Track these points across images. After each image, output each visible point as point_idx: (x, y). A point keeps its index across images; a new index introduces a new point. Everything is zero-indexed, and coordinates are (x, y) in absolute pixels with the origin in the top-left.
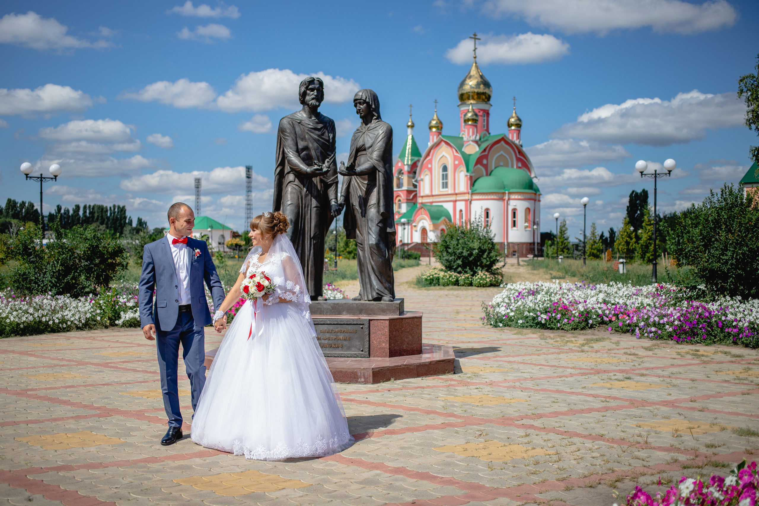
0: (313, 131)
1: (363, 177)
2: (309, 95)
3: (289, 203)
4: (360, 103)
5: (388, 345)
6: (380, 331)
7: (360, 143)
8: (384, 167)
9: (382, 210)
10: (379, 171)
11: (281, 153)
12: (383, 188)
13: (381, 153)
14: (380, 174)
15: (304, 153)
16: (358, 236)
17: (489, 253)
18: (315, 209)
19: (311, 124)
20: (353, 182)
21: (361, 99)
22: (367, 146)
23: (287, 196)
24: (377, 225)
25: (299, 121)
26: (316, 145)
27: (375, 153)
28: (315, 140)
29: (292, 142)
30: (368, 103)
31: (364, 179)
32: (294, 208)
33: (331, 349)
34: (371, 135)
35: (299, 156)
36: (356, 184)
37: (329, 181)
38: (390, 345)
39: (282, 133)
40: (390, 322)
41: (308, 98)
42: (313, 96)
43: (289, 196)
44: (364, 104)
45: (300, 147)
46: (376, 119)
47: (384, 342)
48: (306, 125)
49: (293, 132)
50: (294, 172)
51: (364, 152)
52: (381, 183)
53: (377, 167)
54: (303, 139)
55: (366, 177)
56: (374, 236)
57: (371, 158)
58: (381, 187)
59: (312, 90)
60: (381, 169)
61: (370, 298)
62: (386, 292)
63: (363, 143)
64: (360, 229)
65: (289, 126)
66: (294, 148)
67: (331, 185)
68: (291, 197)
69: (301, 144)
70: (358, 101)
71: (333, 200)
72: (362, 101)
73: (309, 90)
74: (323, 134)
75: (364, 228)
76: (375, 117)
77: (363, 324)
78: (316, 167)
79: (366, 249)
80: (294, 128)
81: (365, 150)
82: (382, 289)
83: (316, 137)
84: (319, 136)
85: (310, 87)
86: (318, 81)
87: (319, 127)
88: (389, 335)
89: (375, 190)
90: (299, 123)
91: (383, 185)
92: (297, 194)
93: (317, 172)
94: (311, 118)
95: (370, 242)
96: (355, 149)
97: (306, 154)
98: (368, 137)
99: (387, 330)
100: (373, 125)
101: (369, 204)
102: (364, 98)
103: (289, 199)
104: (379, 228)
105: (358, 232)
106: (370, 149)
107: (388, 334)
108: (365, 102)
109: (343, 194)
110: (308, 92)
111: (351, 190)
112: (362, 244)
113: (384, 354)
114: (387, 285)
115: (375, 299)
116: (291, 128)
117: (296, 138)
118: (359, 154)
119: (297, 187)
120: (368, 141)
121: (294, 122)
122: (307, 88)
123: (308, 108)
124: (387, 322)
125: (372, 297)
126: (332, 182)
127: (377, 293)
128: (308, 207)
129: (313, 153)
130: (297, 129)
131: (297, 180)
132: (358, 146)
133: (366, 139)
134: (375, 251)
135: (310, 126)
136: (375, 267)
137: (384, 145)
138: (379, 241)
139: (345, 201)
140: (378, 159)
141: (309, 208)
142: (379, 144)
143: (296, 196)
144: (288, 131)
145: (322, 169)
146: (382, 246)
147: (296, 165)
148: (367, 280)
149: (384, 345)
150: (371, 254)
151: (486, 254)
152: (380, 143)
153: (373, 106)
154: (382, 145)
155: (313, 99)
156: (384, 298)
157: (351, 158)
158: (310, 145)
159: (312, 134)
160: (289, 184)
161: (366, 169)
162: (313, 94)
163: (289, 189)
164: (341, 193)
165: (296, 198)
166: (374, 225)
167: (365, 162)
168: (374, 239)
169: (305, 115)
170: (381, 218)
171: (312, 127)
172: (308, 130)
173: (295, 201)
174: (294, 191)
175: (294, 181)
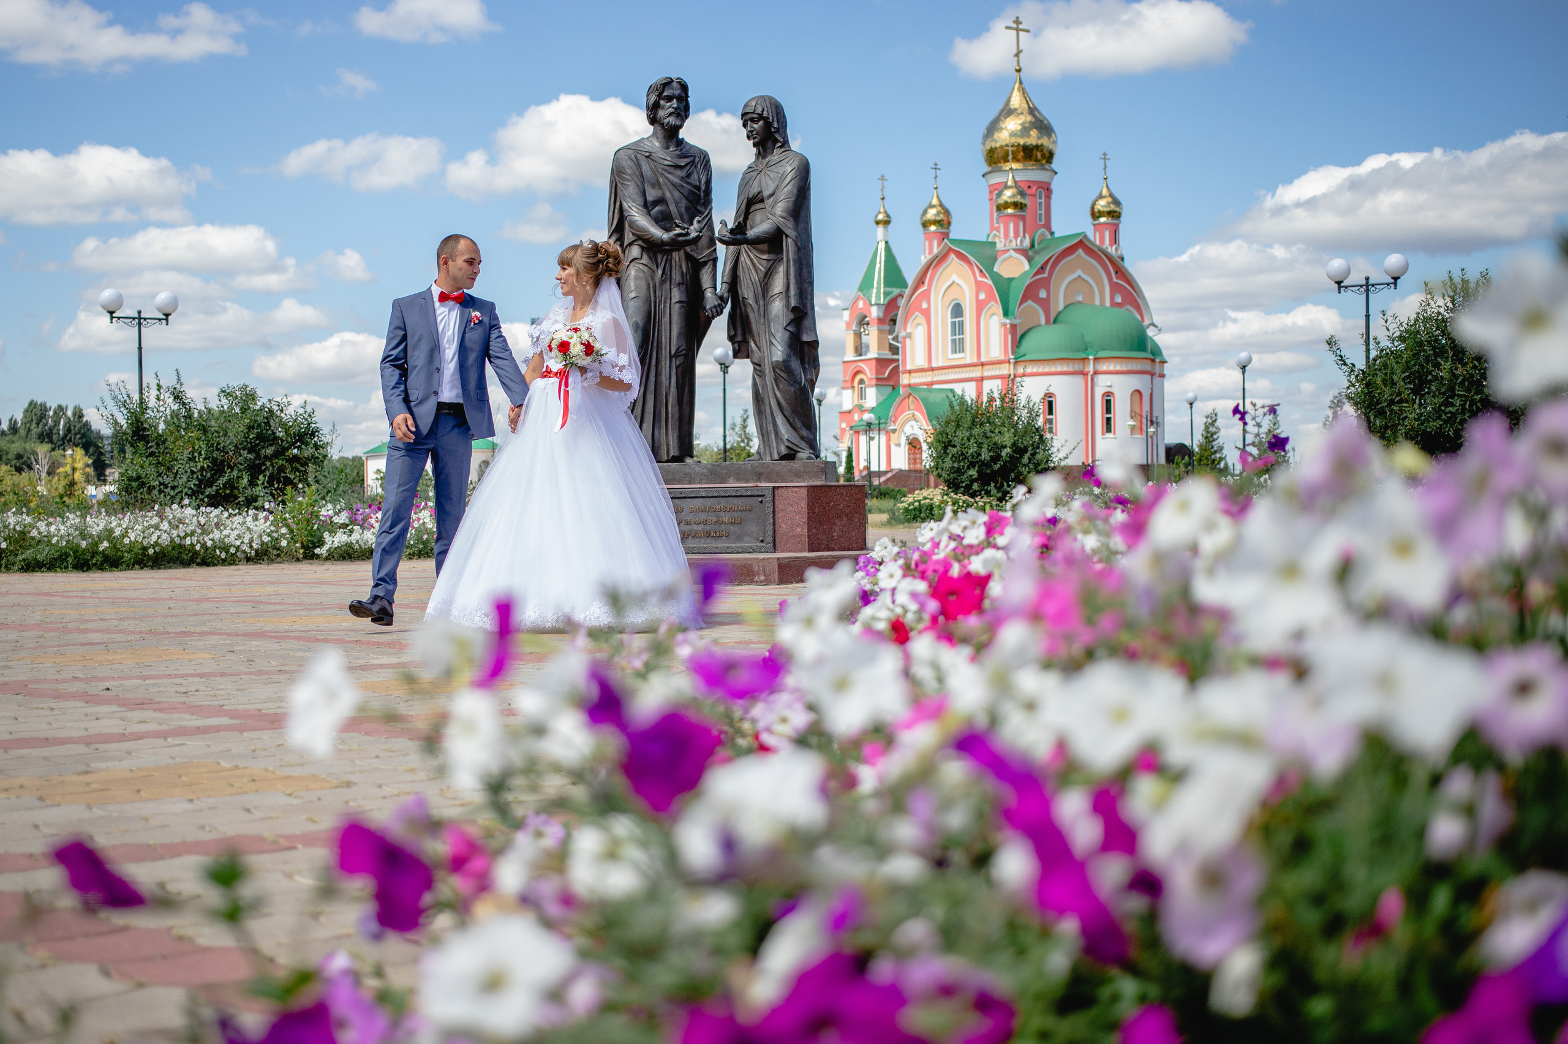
0: (672, 170)
1: (761, 247)
2: (663, 108)
3: (633, 295)
4: (752, 120)
5: (806, 530)
6: (792, 506)
7: (754, 190)
8: (796, 229)
9: (793, 303)
10: (787, 236)
11: (616, 210)
12: (794, 264)
13: (791, 204)
14: (790, 240)
15: (657, 208)
16: (752, 351)
17: (1033, 455)
18: (678, 306)
19: (669, 159)
20: (742, 259)
21: (753, 113)
22: (766, 193)
23: (629, 284)
24: (785, 329)
25: (647, 154)
26: (677, 194)
27: (779, 205)
28: (674, 185)
29: (637, 190)
30: (766, 119)
31: (762, 252)
32: (641, 304)
33: (708, 540)
34: (772, 175)
35: (649, 214)
36: (748, 262)
37: (702, 255)
38: (809, 530)
39: (619, 176)
40: (808, 491)
41: (661, 113)
42: (671, 110)
43: (632, 284)
44: (759, 121)
45: (650, 198)
46: (781, 147)
47: (798, 525)
48: (659, 160)
49: (638, 173)
50: (640, 242)
51: (760, 206)
52: (791, 256)
53: (784, 229)
54: (656, 185)
55: (765, 246)
56: (780, 348)
57: (773, 215)
58: (791, 263)
59: (669, 99)
60: (790, 232)
61: (776, 456)
62: (803, 444)
63: (759, 190)
64: (757, 339)
65: (630, 163)
66: (640, 201)
67: (705, 263)
68: (636, 285)
69: (652, 195)
70: (749, 116)
71: (709, 290)
72: (756, 116)
73: (663, 99)
74: (689, 176)
75: (763, 336)
76: (780, 144)
77: (763, 496)
78: (678, 231)
79: (767, 371)
80: (639, 165)
81: (762, 201)
82: (796, 440)
83: (677, 180)
84: (682, 179)
85: (665, 94)
86: (679, 82)
87: (683, 164)
88: (809, 513)
89: (781, 269)
90: (647, 157)
91: (794, 260)
92: (646, 279)
93: (681, 239)
94: (667, 148)
95: (775, 359)
96: (745, 200)
97: (661, 212)
98: (767, 177)
99: (804, 504)
100: (776, 157)
101: (770, 294)
102: (759, 111)
103: (633, 288)
104: (788, 334)
105: (752, 344)
106: (771, 199)
107: (805, 510)
108: (761, 117)
109: (725, 279)
110: (662, 102)
111: (740, 272)
112: (760, 365)
113: (800, 546)
114: (804, 433)
115: (783, 458)
116: (634, 167)
117: (643, 183)
118: (752, 209)
119: (645, 269)
120: (767, 184)
121: (639, 156)
122: (660, 96)
123: (662, 131)
124: (804, 491)
125: (779, 454)
126: (706, 259)
127: (787, 447)
128: (665, 303)
129: (673, 208)
130: (646, 168)
131: (645, 256)
132: (751, 196)
133: (763, 182)
134: (782, 374)
135: (666, 163)
136: (782, 401)
137: (795, 191)
138: (789, 356)
139: (729, 291)
140: (784, 215)
141: (668, 305)
142: (786, 189)
143: (644, 285)
144: (629, 171)
145: (688, 234)
146: (795, 364)
147: (643, 230)
148: (771, 428)
149: (799, 530)
150: (776, 380)
151: (1027, 456)
152: (789, 187)
153: (776, 125)
154: (790, 192)
155: (671, 114)
156: (799, 455)
157: (740, 216)
158: (668, 195)
159: (670, 176)
160: (633, 264)
161: (764, 232)
162: (670, 107)
163: (632, 272)
164: (723, 277)
165: (645, 287)
166: (781, 329)
167: (762, 222)
168: (779, 353)
169: (657, 144)
170: (792, 316)
171: (670, 163)
172: (663, 169)
173: (643, 291)
174: (641, 275)
175: (639, 257)
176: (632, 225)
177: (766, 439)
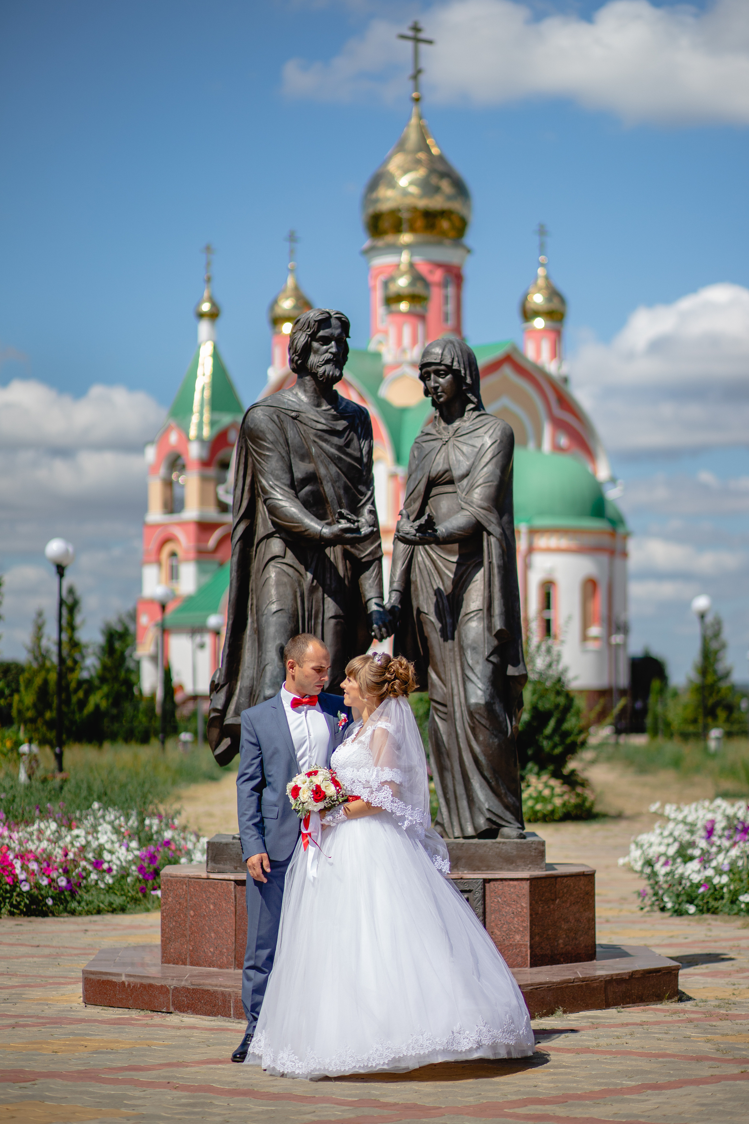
0: (327, 436)
1: (449, 546)
2: (316, 352)
3: (274, 607)
4: (437, 373)
5: (527, 938)
6: (509, 905)
7: (438, 465)
8: (500, 524)
9: (498, 624)
10: (489, 534)
11: (247, 488)
13: (492, 490)
14: (493, 539)
15: (307, 488)
16: (433, 685)
18: (333, 621)
19: (323, 421)
21: (440, 364)
22: (457, 473)
23: (269, 591)
24: (487, 660)
25: (294, 414)
26: (334, 469)
27: (478, 490)
28: (332, 458)
29: (281, 463)
30: (456, 373)
31: (450, 552)
32: (286, 620)
34: (465, 448)
35: (297, 497)
36: (428, 562)
38: (532, 938)
39: (254, 442)
40: (531, 885)
41: (313, 359)
42: (328, 356)
43: (273, 592)
44: (446, 374)
45: (298, 475)
46: (473, 410)
47: (517, 932)
48: (309, 423)
49: (282, 440)
50: (283, 535)
51: (449, 488)
52: (495, 561)
53: (485, 524)
54: (306, 456)
55: (456, 546)
56: (480, 685)
57: (470, 503)
58: (496, 571)
59: (326, 341)
60: (494, 528)
61: (470, 830)
62: (509, 816)
63: (446, 467)
64: (441, 669)
65: (271, 426)
66: (286, 478)
68: (278, 593)
69: (301, 469)
70: (433, 368)
71: (374, 601)
72: (442, 367)
73: (317, 341)
74: (348, 444)
75: (449, 665)
76: (471, 406)
77: (470, 891)
78: (344, 524)
79: (458, 715)
80: (283, 430)
81: (451, 482)
82: (499, 809)
83: (333, 451)
84: (339, 448)
85: (321, 333)
86: (339, 319)
87: (340, 428)
88: (531, 915)
89: (479, 578)
90: (295, 418)
91: (499, 567)
92: (292, 586)
93: (348, 535)
94: (319, 405)
95: (473, 700)
96: (424, 481)
98: (458, 453)
99: (525, 903)
100: (467, 424)
101: (463, 611)
102: (448, 361)
103: (274, 599)
104: (491, 666)
105: (433, 675)
106: (465, 482)
107: (527, 911)
108: (449, 369)
109: (396, 586)
110: (315, 345)
111: (416, 576)
112: (445, 705)
113: (519, 959)
114: (510, 800)
115: (483, 835)
116: (277, 431)
117: (289, 454)
118: (434, 491)
119: (290, 571)
120: (459, 461)
121: (282, 416)
122: (313, 337)
123: (313, 382)
124: (526, 885)
125: (475, 829)
126: (370, 558)
127: (489, 820)
128: (316, 617)
129: (328, 489)
130: (291, 434)
131: (289, 553)
132: (433, 474)
133: (452, 457)
134: (483, 721)
135: (320, 426)
136: (482, 758)
137: (498, 472)
138: (492, 696)
139: (401, 602)
140: (485, 504)
141: (320, 621)
142: (485, 469)
144: (270, 437)
145: (358, 530)
146: (498, 707)
149: (518, 937)
150: (473, 729)
152: (490, 467)
153: (469, 381)
154: (493, 473)
155: (327, 362)
156: (505, 831)
157: (415, 500)
158: (322, 471)
159: (324, 445)
160: (272, 563)
161: (460, 529)
162: (326, 351)
163: (272, 573)
164: (391, 583)
165: (290, 597)
166: (481, 660)
167: (451, 513)
168: (480, 693)
170: (495, 642)
171: (324, 427)
172: (316, 435)
173: (288, 604)
174: (285, 579)
175: (282, 554)
176: (273, 510)
177: (453, 805)
